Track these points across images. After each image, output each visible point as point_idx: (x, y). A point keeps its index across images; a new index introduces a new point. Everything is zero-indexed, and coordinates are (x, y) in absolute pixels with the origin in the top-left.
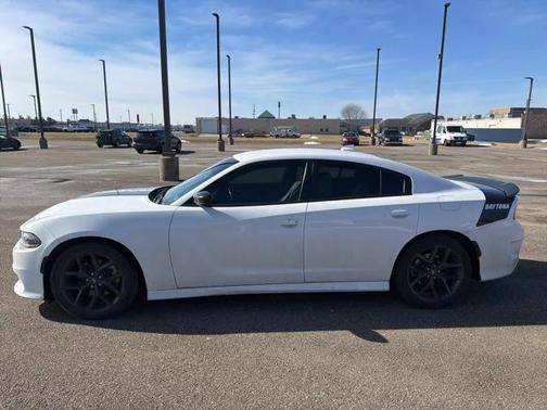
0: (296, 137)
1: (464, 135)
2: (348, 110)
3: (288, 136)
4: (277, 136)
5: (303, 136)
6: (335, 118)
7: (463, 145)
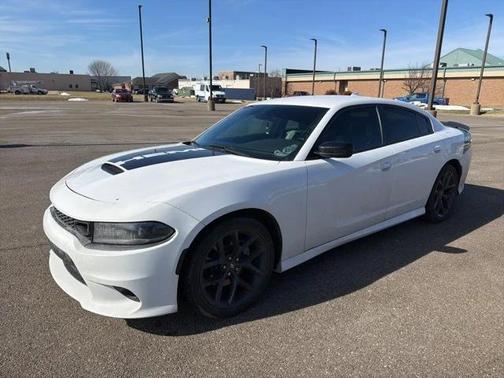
0: (43, 93)
1: (223, 93)
2: (96, 67)
3: (32, 93)
4: (18, 92)
5: (50, 92)
6: (83, 73)
7: (224, 102)
